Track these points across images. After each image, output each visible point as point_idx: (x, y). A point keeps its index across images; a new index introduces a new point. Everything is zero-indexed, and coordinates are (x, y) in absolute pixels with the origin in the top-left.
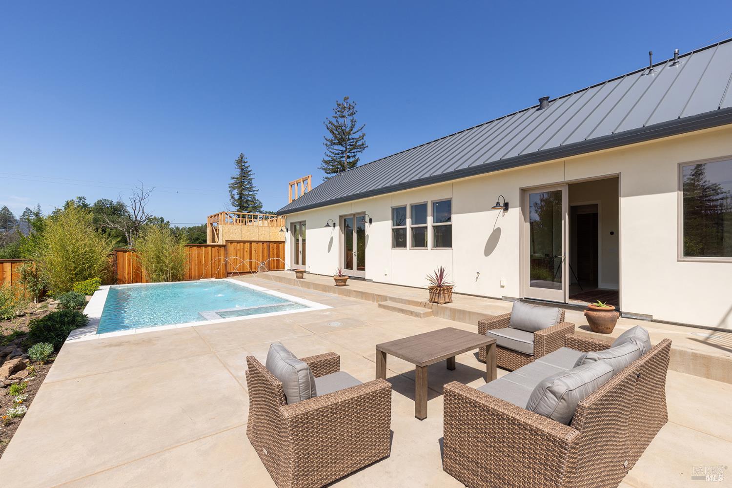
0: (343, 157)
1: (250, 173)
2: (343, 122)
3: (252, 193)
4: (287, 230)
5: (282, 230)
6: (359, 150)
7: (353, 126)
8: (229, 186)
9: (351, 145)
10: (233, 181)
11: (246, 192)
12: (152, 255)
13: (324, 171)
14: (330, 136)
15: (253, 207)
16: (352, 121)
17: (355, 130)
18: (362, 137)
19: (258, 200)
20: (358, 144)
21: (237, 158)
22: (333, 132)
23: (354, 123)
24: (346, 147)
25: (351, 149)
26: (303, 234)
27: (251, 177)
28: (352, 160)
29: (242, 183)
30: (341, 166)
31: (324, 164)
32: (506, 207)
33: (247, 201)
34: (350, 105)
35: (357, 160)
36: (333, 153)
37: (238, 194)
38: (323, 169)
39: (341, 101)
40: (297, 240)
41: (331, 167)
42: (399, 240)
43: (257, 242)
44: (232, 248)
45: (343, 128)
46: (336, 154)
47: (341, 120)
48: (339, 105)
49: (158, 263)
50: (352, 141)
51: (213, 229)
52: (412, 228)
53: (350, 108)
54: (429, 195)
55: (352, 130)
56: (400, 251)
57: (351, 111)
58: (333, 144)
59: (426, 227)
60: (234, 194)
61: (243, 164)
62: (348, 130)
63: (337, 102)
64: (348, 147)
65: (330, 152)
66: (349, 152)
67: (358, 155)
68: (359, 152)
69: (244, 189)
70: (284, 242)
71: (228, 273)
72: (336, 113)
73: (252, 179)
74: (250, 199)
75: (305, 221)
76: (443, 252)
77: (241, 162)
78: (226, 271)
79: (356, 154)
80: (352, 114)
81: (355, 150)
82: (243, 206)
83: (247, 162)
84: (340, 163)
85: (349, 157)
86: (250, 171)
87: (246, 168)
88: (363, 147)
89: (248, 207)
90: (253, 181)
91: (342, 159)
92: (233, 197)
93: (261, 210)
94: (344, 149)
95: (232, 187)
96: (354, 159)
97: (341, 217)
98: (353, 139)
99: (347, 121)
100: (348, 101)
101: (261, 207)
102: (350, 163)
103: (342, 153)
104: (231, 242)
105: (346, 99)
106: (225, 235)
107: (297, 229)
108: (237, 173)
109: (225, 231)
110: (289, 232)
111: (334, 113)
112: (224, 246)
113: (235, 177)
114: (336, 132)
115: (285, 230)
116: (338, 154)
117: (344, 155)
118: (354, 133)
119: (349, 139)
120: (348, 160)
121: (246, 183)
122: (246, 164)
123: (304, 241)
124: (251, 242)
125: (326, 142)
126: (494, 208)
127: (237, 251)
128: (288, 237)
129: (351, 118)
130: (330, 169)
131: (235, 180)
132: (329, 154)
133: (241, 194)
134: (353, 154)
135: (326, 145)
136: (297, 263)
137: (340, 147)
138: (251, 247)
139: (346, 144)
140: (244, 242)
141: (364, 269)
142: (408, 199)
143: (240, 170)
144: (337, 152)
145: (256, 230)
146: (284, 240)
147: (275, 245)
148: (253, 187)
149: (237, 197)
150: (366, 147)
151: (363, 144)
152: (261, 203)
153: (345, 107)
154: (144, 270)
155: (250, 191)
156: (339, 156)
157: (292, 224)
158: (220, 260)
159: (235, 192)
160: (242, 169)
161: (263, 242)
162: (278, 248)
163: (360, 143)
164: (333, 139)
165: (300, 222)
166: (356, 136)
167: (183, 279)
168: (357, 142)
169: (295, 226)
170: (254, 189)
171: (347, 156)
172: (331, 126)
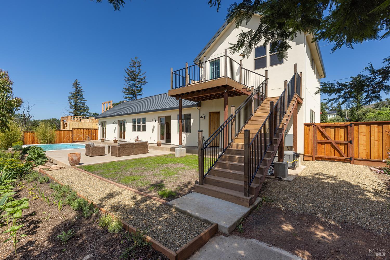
0: (134, 87)
1: (82, 91)
2: (134, 70)
3: (83, 102)
4: (99, 124)
5: (97, 124)
6: (143, 84)
7: (139, 72)
8: (68, 97)
9: (139, 81)
10: (71, 95)
11: (79, 101)
12: (42, 133)
13: (124, 94)
14: (128, 76)
15: (83, 110)
16: (139, 69)
17: (140, 74)
18: (144, 78)
19: (86, 106)
20: (142, 81)
21: (74, 82)
22: (129, 74)
23: (140, 71)
24: (136, 82)
25: (139, 84)
26: (105, 126)
27: (83, 93)
28: (139, 89)
29: (77, 96)
30: (133, 91)
31: (124, 90)
32: (155, 121)
33: (80, 106)
34: (138, 62)
35: (142, 89)
36: (129, 84)
37: (74, 102)
38: (124, 92)
39: (133, 59)
40: (103, 128)
41: (128, 92)
42: (134, 129)
43: (86, 129)
44: (75, 131)
45: (134, 72)
46: (131, 85)
47: (133, 69)
48: (132, 61)
49: (44, 136)
50: (139, 79)
51: (64, 123)
52: (137, 125)
53: (138, 63)
54: (141, 116)
55: (139, 74)
56: (134, 132)
57: (139, 64)
58: (129, 80)
59: (140, 125)
60: (71, 102)
61: (77, 86)
62: (137, 74)
63: (131, 59)
64: (137, 82)
65: (128, 84)
66: (138, 85)
67: (142, 87)
68: (143, 85)
69: (78, 100)
70: (98, 129)
71: (73, 141)
72: (131, 65)
73: (83, 94)
74: (82, 105)
75: (106, 121)
76: (144, 132)
77: (76, 84)
78: (72, 140)
79: (141, 86)
80: (139, 66)
81: (141, 84)
82: (77, 109)
83: (80, 84)
84: (132, 90)
85: (137, 87)
86: (81, 90)
87: (79, 88)
88: (145, 83)
89: (80, 110)
90: (83, 95)
91: (134, 88)
92: (71, 103)
93: (89, 111)
94: (135, 83)
95: (70, 98)
96: (140, 88)
97: (118, 121)
98: (140, 78)
99: (137, 69)
100: (137, 59)
101: (89, 110)
102: (138, 90)
103: (134, 85)
104: (75, 129)
105: (136, 58)
106: (71, 126)
107: (103, 124)
108: (74, 90)
109: (71, 124)
110: (100, 125)
111: (130, 65)
112: (71, 130)
113: (73, 92)
114: (131, 74)
115: (98, 125)
116: (132, 85)
117: (135, 86)
118: (140, 76)
119: (137, 78)
120: (137, 89)
121: (79, 96)
122: (79, 85)
123: (106, 128)
124: (83, 129)
125: (125, 79)
126: (152, 121)
127: (77, 133)
128: (100, 127)
129: (139, 68)
130: (127, 92)
131: (72, 94)
132: (127, 85)
133: (76, 103)
134: (140, 86)
135: (126, 80)
136: (103, 137)
137: (132, 82)
138: (83, 131)
139: (136, 80)
140: (81, 129)
141: (125, 138)
142: (136, 117)
143: (75, 89)
144: (131, 84)
145: (86, 124)
146: (98, 128)
147: (94, 130)
148: (83, 99)
149: (73, 104)
150: (146, 83)
151: (145, 82)
152: (88, 107)
153: (135, 62)
154: (36, 139)
155: (82, 101)
156: (133, 86)
157: (101, 122)
158: (69, 136)
159: (72, 101)
160: (77, 88)
161: (89, 129)
162: (96, 131)
163: (143, 81)
164: (129, 77)
165: (104, 122)
166: (141, 77)
167: (54, 143)
168: (141, 80)
169: (103, 123)
170: (84, 100)
171: (137, 86)
172: (128, 71)
